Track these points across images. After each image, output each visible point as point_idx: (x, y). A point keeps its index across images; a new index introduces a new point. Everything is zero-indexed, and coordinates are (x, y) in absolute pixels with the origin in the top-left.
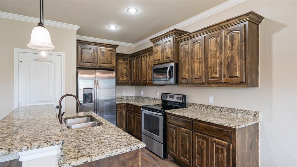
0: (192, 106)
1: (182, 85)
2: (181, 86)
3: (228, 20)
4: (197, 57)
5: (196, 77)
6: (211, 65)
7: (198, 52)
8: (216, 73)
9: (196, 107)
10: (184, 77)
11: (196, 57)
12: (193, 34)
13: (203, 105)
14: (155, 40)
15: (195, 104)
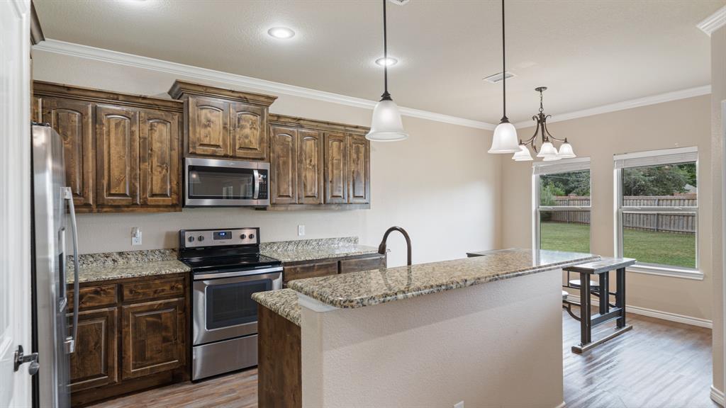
0: (268, 248)
1: (276, 208)
2: (274, 210)
3: (357, 127)
4: (311, 161)
5: (309, 194)
6: (332, 179)
7: (313, 154)
8: (340, 191)
9: (276, 248)
10: (285, 191)
11: (308, 161)
12: (305, 122)
13: (290, 243)
14: (200, 89)
15: (274, 243)
